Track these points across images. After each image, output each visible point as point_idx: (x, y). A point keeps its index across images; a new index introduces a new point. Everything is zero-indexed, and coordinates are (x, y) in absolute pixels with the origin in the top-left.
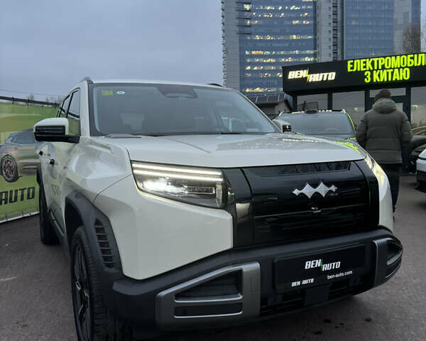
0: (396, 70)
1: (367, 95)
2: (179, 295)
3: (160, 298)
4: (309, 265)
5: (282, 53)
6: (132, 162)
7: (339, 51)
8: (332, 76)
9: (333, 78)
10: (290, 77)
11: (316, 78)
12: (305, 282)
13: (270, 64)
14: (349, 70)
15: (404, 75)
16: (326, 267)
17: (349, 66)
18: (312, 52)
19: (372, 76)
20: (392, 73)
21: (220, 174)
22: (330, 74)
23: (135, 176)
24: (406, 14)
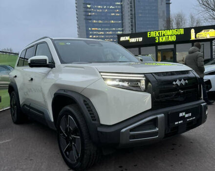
0: (170, 36)
1: (156, 48)
2: (131, 130)
3: (123, 132)
4: (181, 115)
5: (107, 29)
6: (100, 72)
7: (134, 29)
8: (141, 39)
9: (141, 40)
10: (121, 40)
11: (133, 40)
12: (180, 122)
13: (101, 35)
14: (149, 36)
15: (173, 39)
16: (187, 116)
17: (148, 35)
18: (121, 29)
19: (159, 39)
20: (168, 38)
21: (143, 76)
22: (140, 38)
23: (103, 78)
24: (164, 12)
